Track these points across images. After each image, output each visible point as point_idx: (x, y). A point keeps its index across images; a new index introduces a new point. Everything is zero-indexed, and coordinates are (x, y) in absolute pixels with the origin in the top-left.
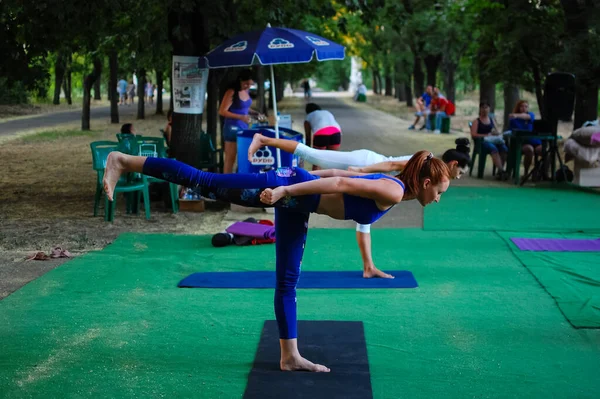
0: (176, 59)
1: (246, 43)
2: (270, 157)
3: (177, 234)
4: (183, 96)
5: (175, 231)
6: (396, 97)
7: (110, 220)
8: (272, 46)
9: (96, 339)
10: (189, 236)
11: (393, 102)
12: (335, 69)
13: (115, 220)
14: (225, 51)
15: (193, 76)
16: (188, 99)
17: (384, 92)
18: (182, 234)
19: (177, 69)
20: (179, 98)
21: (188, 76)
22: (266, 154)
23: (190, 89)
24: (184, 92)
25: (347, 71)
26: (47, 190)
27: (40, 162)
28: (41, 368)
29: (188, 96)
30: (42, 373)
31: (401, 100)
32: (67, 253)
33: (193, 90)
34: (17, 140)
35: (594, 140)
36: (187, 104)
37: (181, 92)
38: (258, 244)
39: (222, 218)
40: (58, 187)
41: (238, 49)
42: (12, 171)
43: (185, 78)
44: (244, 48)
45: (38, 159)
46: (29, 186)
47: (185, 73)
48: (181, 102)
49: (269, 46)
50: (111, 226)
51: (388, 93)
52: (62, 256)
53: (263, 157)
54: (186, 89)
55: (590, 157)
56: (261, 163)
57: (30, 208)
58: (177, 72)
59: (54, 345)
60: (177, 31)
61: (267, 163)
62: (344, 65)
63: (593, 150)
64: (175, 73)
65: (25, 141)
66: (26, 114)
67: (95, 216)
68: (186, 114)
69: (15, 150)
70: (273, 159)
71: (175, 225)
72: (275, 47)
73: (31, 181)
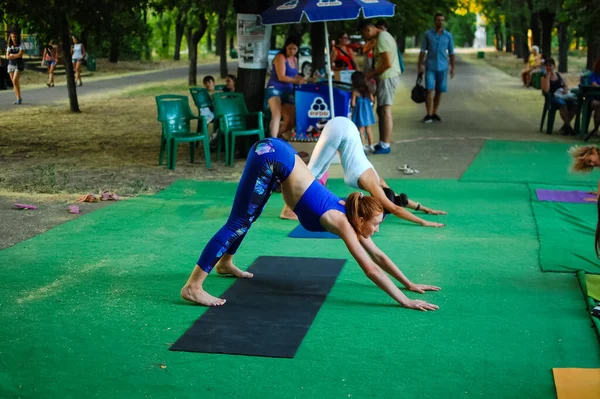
0: (240, 17)
1: (298, 1)
2: (326, 110)
4: (246, 52)
5: (228, 179)
6: (514, 53)
7: (171, 168)
8: (320, 4)
9: (101, 269)
11: (512, 58)
12: (460, 25)
13: (176, 168)
14: (278, 9)
15: (256, 33)
16: (251, 55)
17: (505, 49)
19: (241, 26)
20: (243, 54)
21: (252, 33)
22: (323, 108)
23: (253, 46)
24: (248, 49)
25: (472, 28)
26: (130, 141)
27: (136, 116)
28: (43, 290)
29: (252, 52)
30: (42, 294)
31: (519, 57)
32: (115, 197)
33: (256, 46)
34: (124, 94)
36: (250, 59)
37: (245, 48)
40: (143, 138)
41: (289, 7)
42: (106, 123)
43: (249, 35)
44: (295, 6)
45: (136, 113)
46: (116, 138)
47: (248, 30)
48: (245, 58)
50: (171, 174)
51: (509, 50)
52: (111, 199)
53: (319, 110)
54: (250, 45)
56: (318, 116)
57: (106, 157)
58: (241, 29)
59: (64, 272)
61: (323, 116)
62: (469, 22)
64: (238, 30)
65: (131, 95)
66: (144, 70)
67: (160, 164)
68: (250, 70)
69: (119, 104)
70: (329, 112)
71: (230, 174)
72: (324, 5)
73: (119, 133)
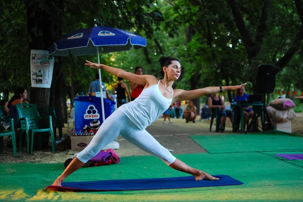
0: (33, 52)
1: (82, 34)
2: (97, 114)
3: (37, 163)
4: (37, 76)
5: (35, 162)
8: (100, 34)
10: (45, 164)
14: (69, 39)
16: (41, 78)
18: (40, 163)
19: (34, 58)
20: (35, 77)
22: (94, 112)
23: (42, 72)
24: (39, 74)
29: (41, 76)
33: (44, 72)
35: (286, 105)
36: (40, 81)
37: (36, 74)
38: (99, 165)
39: (67, 154)
41: (77, 37)
43: (39, 64)
44: (82, 36)
47: (39, 61)
48: (36, 80)
49: (99, 35)
53: (92, 114)
54: (40, 71)
55: (283, 116)
56: (91, 118)
58: (34, 60)
60: (34, 30)
61: (95, 118)
63: (284, 112)
64: (32, 61)
68: (40, 88)
70: (99, 115)
71: (34, 159)
72: (103, 35)
